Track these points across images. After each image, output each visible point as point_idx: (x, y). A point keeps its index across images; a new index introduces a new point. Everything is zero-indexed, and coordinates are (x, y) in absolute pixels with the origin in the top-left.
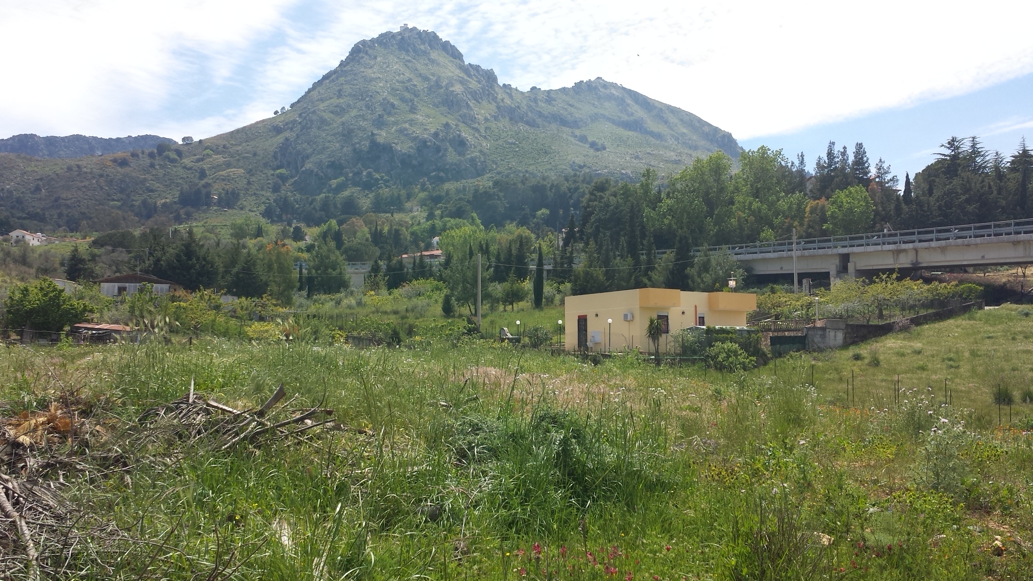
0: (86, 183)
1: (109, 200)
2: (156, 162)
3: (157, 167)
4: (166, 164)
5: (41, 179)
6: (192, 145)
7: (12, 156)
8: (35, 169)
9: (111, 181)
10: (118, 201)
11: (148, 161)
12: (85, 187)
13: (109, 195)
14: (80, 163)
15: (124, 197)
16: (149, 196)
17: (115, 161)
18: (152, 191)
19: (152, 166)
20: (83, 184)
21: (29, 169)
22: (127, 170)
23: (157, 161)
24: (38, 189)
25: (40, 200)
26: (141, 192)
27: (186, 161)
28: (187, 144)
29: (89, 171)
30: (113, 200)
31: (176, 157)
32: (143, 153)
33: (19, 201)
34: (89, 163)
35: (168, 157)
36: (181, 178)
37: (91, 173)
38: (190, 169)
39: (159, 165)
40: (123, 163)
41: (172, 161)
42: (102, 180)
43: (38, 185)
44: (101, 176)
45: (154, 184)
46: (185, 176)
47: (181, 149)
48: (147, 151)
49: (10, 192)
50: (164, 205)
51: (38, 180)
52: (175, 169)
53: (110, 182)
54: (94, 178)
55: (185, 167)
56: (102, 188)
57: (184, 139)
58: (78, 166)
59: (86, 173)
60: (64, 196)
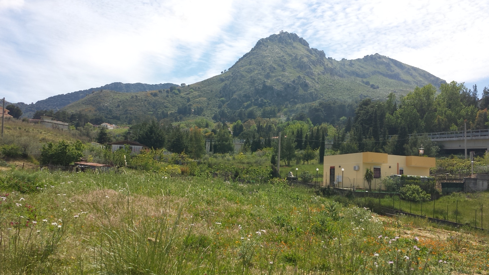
0: (139, 104)
1: (148, 111)
2: (169, 95)
3: (170, 97)
4: (173, 96)
5: (120, 102)
6: (185, 87)
7: (108, 91)
8: (118, 97)
9: (150, 103)
10: (152, 112)
11: (165, 94)
12: (138, 105)
13: (148, 109)
14: (137, 95)
15: (154, 110)
16: (165, 110)
17: (152, 94)
18: (167, 107)
19: (167, 96)
20: (137, 104)
21: (116, 97)
22: (157, 98)
23: (170, 94)
24: (119, 106)
25: (119, 110)
26: (162, 108)
27: (182, 94)
28: (183, 87)
29: (141, 98)
30: (150, 111)
31: (178, 92)
32: (164, 90)
33: (110, 111)
34: (141, 95)
35: (174, 93)
36: (180, 102)
37: (141, 99)
38: (183, 98)
39: (170, 96)
40: (155, 95)
41: (176, 94)
42: (146, 102)
43: (119, 104)
44: (146, 100)
45: (168, 105)
46: (181, 101)
47: (180, 89)
48: (166, 90)
49: (107, 107)
50: (171, 114)
51: (119, 102)
52: (177, 98)
53: (149, 103)
54: (142, 101)
55: (181, 97)
56: (146, 106)
57: (182, 85)
58: (136, 96)
59: (139, 99)
60: (129, 109)
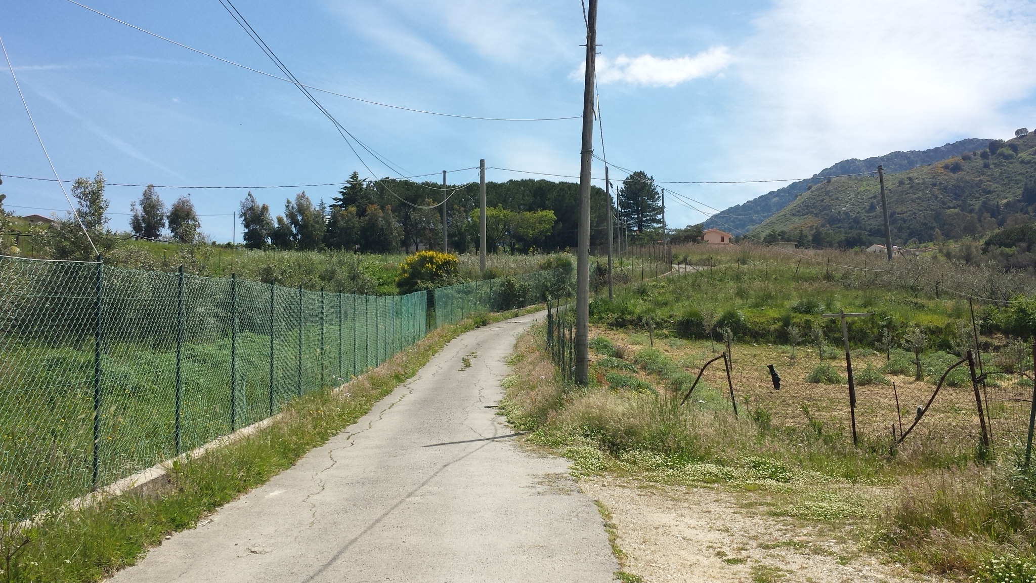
0: (920, 194)
1: (943, 208)
2: (990, 162)
3: (992, 166)
4: (1001, 162)
5: (875, 197)
6: (1028, 137)
7: (844, 178)
8: (868, 188)
9: (945, 188)
10: (954, 208)
11: (980, 162)
12: (918, 198)
13: (944, 203)
14: (911, 175)
15: (960, 203)
16: (986, 198)
17: (946, 167)
18: (990, 192)
19: (986, 166)
20: (916, 196)
21: (862, 189)
22: (961, 174)
23: (991, 160)
24: (872, 208)
25: (876, 217)
26: (977, 195)
27: (1023, 155)
28: (1022, 137)
29: (921, 181)
30: (949, 208)
31: (1011, 152)
32: (975, 154)
33: (857, 221)
34: (920, 173)
35: (1002, 154)
36: (1021, 174)
37: (923, 183)
38: (1029, 162)
39: (993, 164)
40: (956, 168)
41: (1007, 157)
42: (935, 190)
43: (872, 203)
44: (934, 185)
45: (991, 185)
46: (1024, 171)
47: (1016, 143)
48: (979, 152)
49: (846, 213)
50: (1007, 205)
51: (871, 198)
52: (1011, 166)
53: (945, 190)
54: (926, 188)
55: (1022, 162)
56: (936, 197)
57: (1017, 132)
58: (910, 179)
59: (919, 184)
60: (899, 210)
